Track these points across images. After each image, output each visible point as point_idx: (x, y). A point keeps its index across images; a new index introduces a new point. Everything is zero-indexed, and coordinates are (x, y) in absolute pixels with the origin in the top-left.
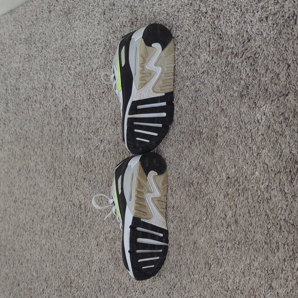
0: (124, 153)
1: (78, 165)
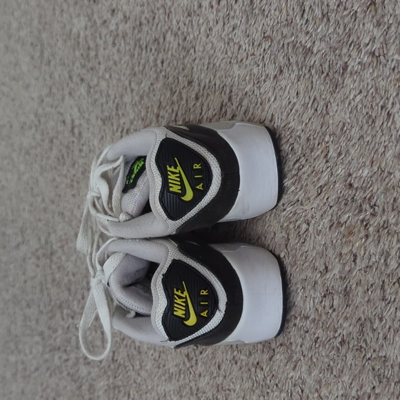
0: (149, 50)
1: (74, 49)
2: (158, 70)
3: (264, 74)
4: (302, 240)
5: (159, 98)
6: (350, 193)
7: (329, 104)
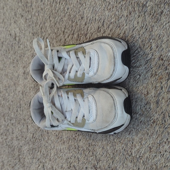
0: (61, 4)
1: (18, 3)
2: (66, 12)
3: (121, 15)
4: (136, 82)
5: (65, 24)
6: (162, 62)
7: (153, 27)
